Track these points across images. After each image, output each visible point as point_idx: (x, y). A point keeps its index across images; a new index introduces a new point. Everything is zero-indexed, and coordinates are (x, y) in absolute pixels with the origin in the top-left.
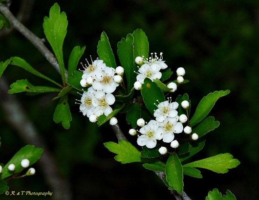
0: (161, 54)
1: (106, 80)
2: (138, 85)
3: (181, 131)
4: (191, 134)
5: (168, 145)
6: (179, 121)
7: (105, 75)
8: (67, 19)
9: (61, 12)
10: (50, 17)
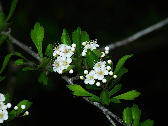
0: (96, 39)
1: (67, 51)
2: (84, 54)
3: (107, 74)
4: (113, 75)
5: (101, 81)
6: (106, 70)
7: (66, 49)
8: (44, 29)
9: (40, 26)
10: (34, 30)
